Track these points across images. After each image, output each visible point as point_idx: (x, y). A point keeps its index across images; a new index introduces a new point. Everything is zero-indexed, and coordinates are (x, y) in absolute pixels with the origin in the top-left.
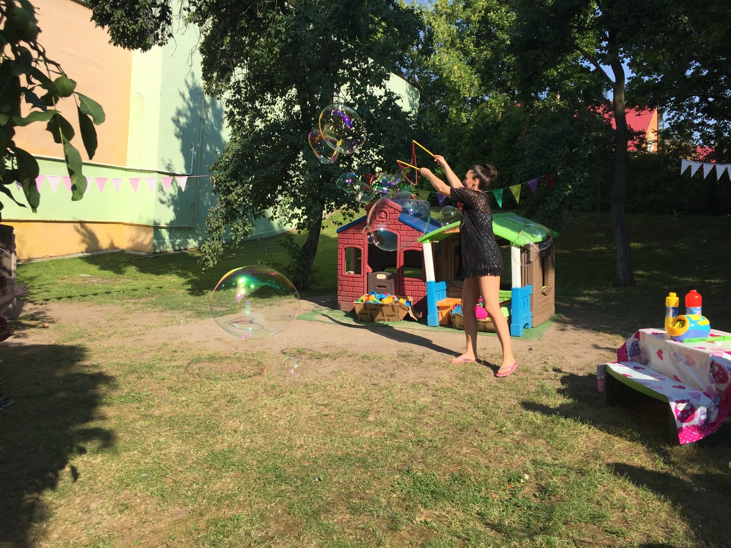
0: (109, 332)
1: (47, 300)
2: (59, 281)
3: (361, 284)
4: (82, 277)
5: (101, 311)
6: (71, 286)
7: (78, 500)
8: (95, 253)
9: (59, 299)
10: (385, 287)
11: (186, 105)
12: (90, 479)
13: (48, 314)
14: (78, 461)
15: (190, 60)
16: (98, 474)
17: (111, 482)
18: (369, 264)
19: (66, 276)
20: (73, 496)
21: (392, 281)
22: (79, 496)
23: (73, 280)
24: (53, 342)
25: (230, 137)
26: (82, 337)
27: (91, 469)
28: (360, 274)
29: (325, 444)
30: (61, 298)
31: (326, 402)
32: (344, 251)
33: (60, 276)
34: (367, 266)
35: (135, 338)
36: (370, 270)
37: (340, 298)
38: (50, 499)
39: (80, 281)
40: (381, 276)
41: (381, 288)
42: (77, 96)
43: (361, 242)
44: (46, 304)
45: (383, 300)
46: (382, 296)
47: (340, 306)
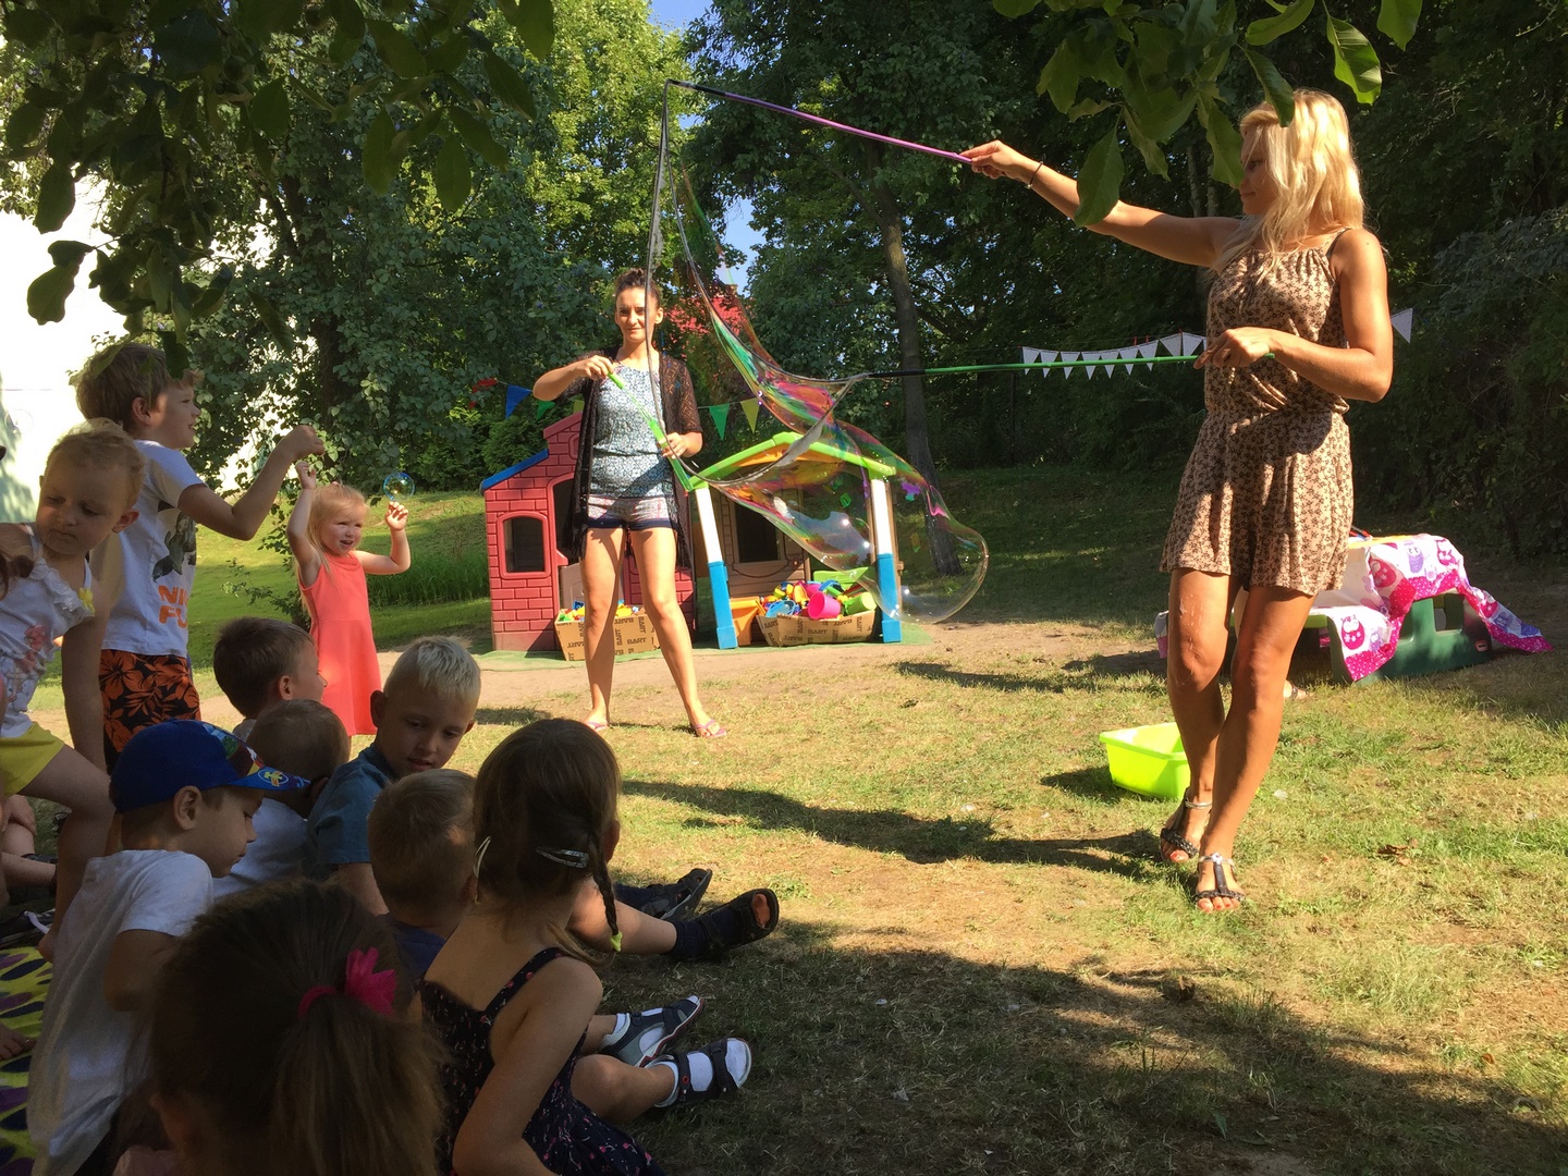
3: (547, 592)
18: (559, 549)
28: (543, 570)
32: (501, 526)
34: (557, 552)
36: (562, 558)
37: (497, 626)
43: (541, 504)
47: (498, 644)
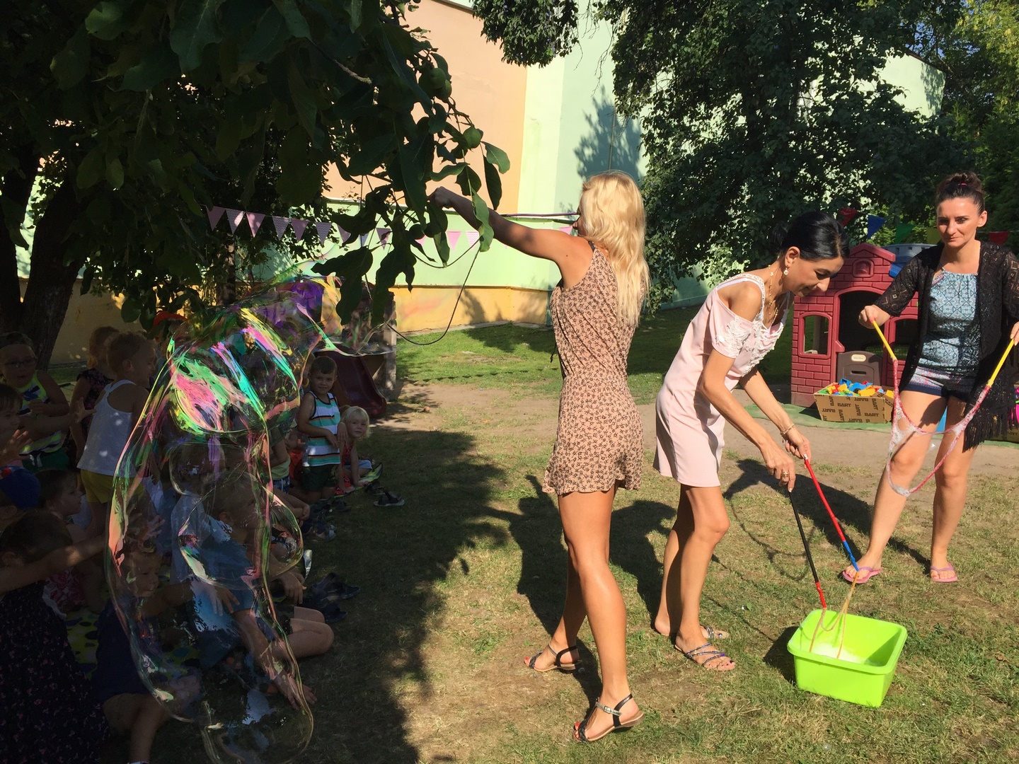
0: (495, 420)
1: (427, 380)
2: (439, 359)
3: (827, 369)
4: (465, 355)
5: (486, 395)
6: (452, 364)
7: (466, 593)
8: (480, 326)
9: (440, 379)
10: (865, 373)
11: (592, 131)
12: (478, 573)
13: (430, 397)
14: (466, 555)
15: (599, 70)
16: (486, 569)
17: (500, 580)
18: (841, 340)
19: (447, 353)
20: (461, 589)
21: (876, 365)
22: (467, 589)
23: (455, 358)
24: (435, 429)
25: (648, 169)
26: (465, 424)
27: (478, 564)
28: (826, 353)
29: (756, 569)
30: (441, 378)
31: (762, 520)
32: (802, 321)
33: (441, 353)
34: (837, 342)
35: (525, 427)
36: (841, 348)
37: (794, 387)
38: (438, 588)
39: (462, 360)
40: (859, 358)
41: (858, 374)
42: (483, 146)
43: (829, 308)
44: (427, 385)
45: (859, 392)
46: (860, 386)
47: (793, 400)
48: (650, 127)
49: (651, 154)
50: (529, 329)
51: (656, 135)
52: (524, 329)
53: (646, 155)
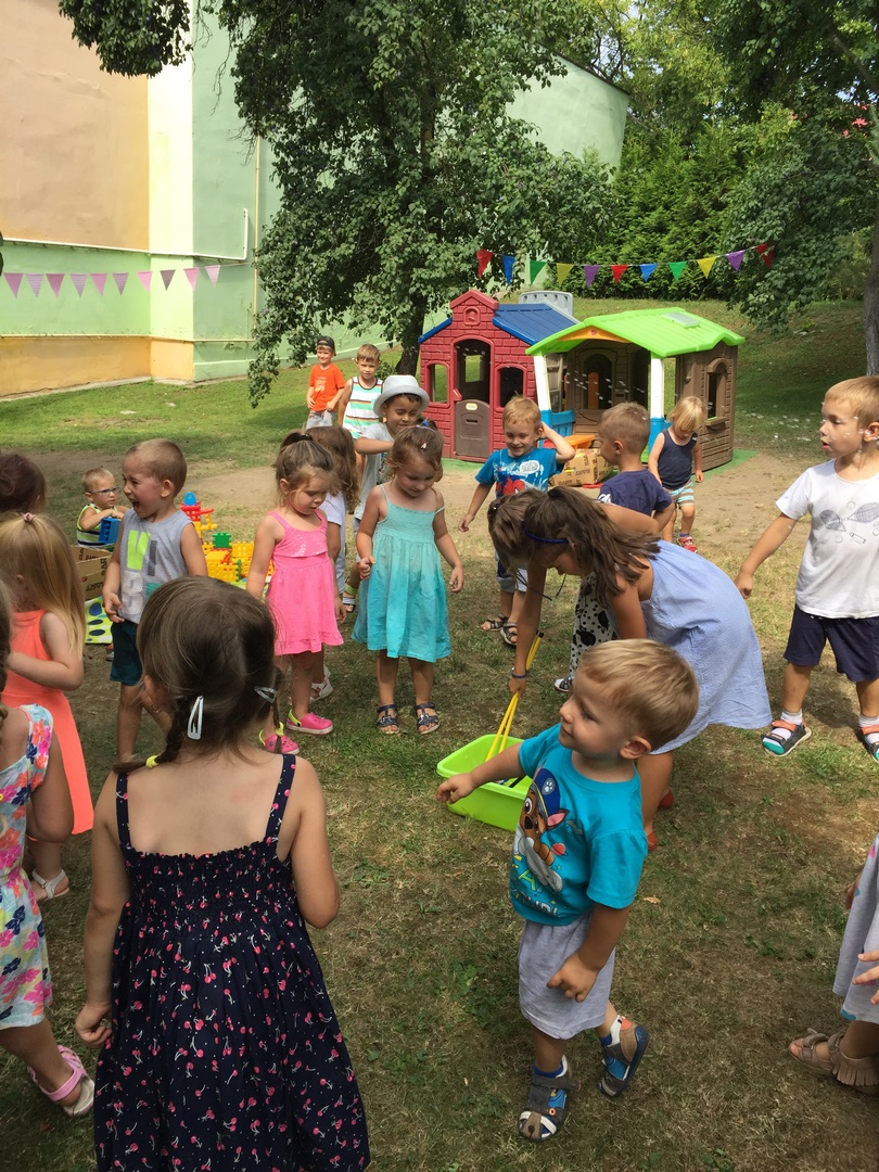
28: (447, 402)
36: (459, 398)
40: (472, 406)
48: (282, 154)
49: (286, 185)
50: (173, 386)
51: (289, 164)
52: (168, 386)
53: (280, 186)
